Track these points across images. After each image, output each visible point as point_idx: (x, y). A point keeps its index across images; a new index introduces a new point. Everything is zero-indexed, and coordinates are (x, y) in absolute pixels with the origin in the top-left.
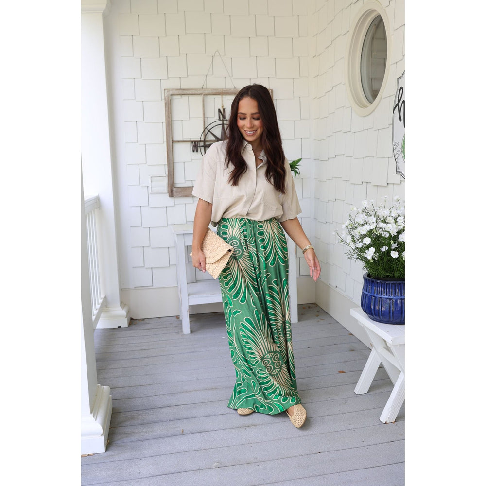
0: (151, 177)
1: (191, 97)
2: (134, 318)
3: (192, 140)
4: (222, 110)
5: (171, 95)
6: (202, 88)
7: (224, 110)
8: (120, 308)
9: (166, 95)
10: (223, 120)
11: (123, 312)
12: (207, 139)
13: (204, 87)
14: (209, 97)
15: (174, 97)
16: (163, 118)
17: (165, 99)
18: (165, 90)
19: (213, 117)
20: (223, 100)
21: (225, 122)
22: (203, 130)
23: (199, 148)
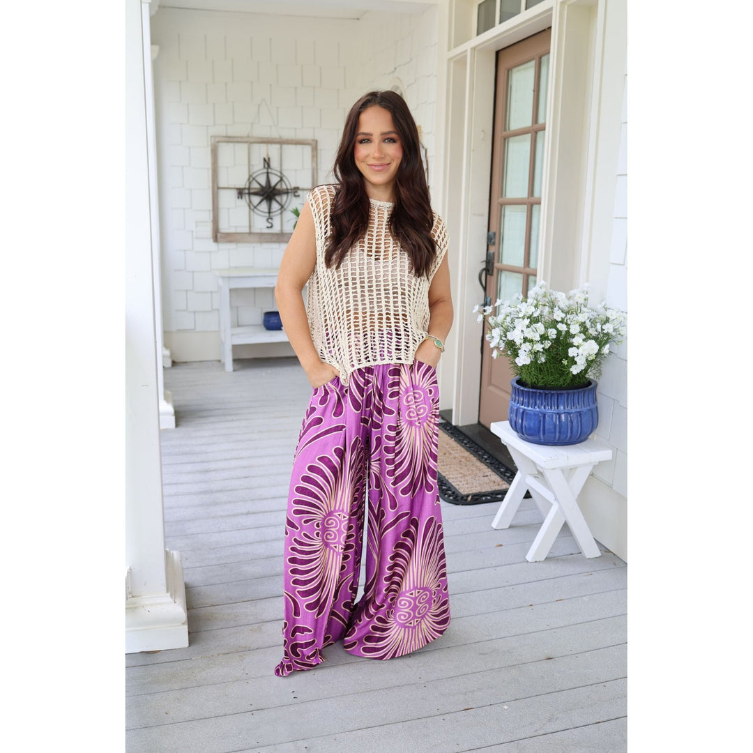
0: (197, 222)
1: (237, 145)
2: (176, 360)
3: (237, 187)
4: (267, 159)
5: (218, 142)
6: (248, 136)
7: (269, 159)
8: (164, 348)
9: (213, 142)
10: (268, 169)
11: (167, 354)
12: (251, 187)
13: (250, 135)
14: (254, 145)
15: (220, 144)
16: (209, 165)
17: (211, 145)
18: (211, 137)
19: (258, 166)
20: (268, 150)
21: (270, 171)
22: (247, 177)
23: (243, 196)
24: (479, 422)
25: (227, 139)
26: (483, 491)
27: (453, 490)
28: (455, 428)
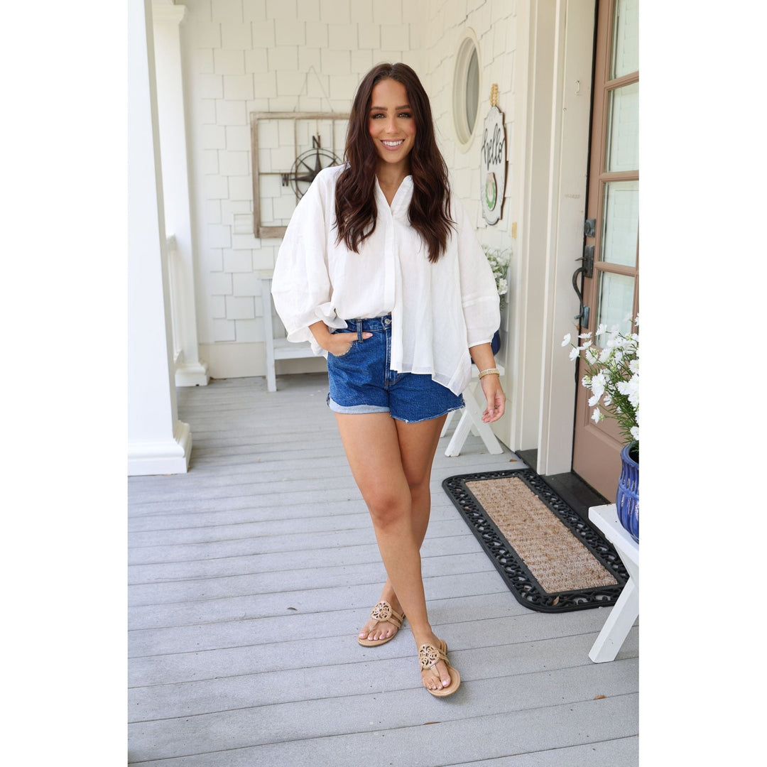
0: (235, 215)
1: (281, 122)
2: (215, 377)
3: (282, 172)
4: (316, 137)
5: (259, 119)
6: (294, 112)
7: (319, 137)
8: (199, 364)
9: (252, 119)
10: (318, 149)
11: (202, 369)
12: (299, 171)
13: (297, 110)
14: (302, 121)
15: (261, 121)
16: (249, 147)
17: (251, 123)
18: (251, 113)
19: (307, 145)
20: (317, 126)
21: (320, 152)
22: (294, 160)
23: (289, 182)
24: (572, 470)
25: (269, 116)
26: (577, 588)
27: (533, 584)
28: (541, 479)
